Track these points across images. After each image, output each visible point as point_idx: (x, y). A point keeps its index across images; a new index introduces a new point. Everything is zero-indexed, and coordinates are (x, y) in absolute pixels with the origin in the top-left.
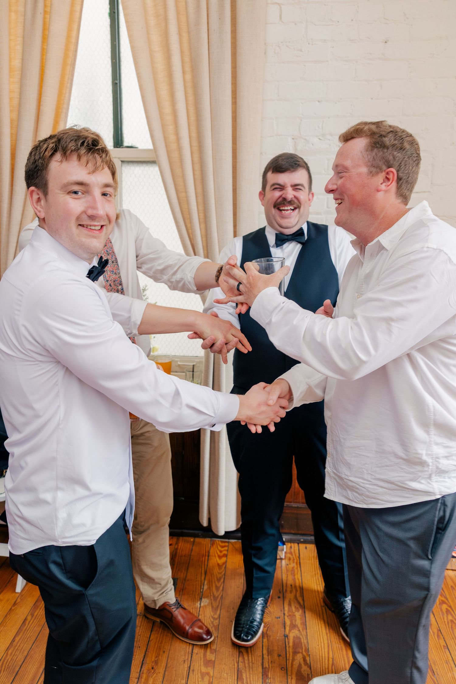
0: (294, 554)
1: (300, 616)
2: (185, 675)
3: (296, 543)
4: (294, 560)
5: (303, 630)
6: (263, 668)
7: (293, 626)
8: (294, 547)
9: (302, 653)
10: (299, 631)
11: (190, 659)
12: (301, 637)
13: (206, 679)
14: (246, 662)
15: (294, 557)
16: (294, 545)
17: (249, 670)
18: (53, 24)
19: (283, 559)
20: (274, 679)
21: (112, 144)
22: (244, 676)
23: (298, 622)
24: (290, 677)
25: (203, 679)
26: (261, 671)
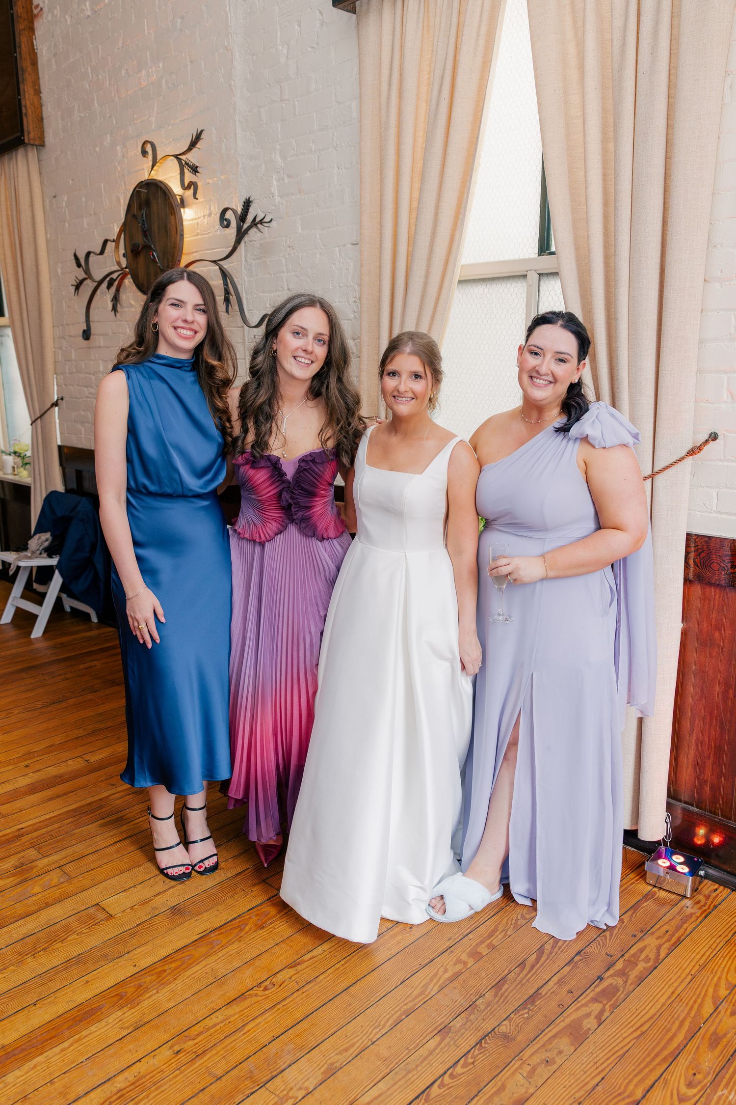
0: (711, 899)
1: (644, 968)
2: (439, 951)
3: (729, 888)
4: (704, 906)
5: (631, 984)
6: (535, 992)
7: (623, 973)
8: (721, 892)
9: (604, 1005)
10: (626, 982)
12: (621, 989)
13: (459, 967)
14: (521, 976)
15: (709, 903)
16: (724, 889)
17: (517, 986)
18: (455, 109)
19: (687, 898)
20: (540, 1009)
21: (536, 251)
22: (506, 986)
23: (634, 974)
24: (562, 1018)
25: (455, 964)
26: (531, 994)
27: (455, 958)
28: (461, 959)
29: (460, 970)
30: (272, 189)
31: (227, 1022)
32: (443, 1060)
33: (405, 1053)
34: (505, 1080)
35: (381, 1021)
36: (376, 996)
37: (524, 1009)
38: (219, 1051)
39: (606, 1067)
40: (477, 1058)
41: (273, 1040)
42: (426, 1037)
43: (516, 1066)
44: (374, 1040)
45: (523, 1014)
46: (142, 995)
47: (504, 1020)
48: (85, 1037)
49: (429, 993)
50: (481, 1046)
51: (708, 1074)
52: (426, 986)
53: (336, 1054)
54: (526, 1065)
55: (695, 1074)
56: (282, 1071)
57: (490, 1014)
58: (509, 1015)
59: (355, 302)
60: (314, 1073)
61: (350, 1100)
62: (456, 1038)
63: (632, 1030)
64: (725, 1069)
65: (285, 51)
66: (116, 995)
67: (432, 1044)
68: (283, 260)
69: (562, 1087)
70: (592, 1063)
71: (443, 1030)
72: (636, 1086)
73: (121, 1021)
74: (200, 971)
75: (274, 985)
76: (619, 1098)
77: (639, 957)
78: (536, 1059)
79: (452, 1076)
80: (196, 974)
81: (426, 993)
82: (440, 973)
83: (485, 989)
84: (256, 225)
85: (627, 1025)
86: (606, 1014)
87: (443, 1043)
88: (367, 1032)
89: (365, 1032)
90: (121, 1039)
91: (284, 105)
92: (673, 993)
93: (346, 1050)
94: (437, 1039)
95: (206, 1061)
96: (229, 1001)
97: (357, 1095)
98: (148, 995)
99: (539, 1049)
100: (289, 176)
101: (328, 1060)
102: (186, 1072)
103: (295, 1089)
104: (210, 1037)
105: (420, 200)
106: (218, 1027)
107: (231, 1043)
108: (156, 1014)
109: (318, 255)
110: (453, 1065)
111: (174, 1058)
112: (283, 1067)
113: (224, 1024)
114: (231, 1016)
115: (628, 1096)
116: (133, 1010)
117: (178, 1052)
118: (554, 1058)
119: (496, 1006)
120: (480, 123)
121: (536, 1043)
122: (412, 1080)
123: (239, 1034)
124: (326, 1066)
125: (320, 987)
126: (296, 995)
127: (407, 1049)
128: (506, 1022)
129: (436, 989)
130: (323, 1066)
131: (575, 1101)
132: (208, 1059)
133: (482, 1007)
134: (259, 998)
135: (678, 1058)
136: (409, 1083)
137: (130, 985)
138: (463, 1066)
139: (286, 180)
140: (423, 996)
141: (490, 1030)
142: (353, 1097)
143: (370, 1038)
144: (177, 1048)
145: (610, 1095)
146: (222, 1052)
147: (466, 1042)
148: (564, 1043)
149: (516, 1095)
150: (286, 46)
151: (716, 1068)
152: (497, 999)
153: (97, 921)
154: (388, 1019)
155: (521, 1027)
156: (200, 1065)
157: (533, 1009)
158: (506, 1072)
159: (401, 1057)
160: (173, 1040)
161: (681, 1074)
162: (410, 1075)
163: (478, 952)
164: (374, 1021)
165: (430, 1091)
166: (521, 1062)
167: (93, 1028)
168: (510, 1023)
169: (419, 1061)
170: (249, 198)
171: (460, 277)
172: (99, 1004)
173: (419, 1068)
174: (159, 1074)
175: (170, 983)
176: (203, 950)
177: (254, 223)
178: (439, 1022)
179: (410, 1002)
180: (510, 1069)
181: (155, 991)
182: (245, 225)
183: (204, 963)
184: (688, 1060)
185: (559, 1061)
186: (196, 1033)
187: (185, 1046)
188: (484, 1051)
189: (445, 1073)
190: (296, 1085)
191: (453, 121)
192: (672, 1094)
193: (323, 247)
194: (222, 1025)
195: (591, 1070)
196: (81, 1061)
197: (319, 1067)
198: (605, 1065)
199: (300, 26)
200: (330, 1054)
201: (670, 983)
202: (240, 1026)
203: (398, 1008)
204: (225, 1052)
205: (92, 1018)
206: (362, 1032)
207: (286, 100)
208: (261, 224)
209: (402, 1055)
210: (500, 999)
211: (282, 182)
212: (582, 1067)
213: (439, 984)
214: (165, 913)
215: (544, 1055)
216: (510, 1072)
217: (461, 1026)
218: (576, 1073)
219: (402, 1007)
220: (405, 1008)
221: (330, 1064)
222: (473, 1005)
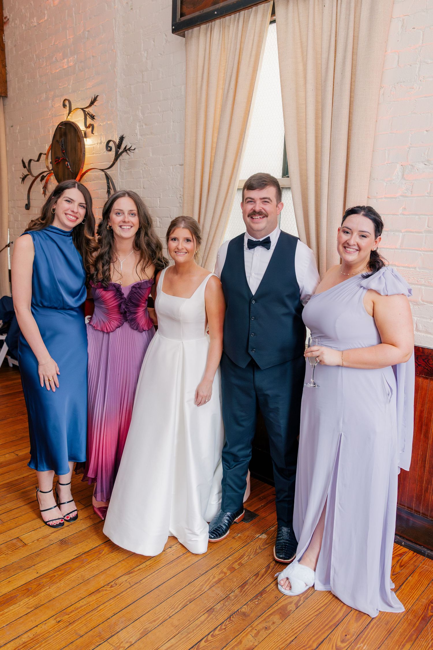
2: (211, 567)
6: (263, 590)
13: (222, 575)
14: (256, 581)
17: (253, 586)
18: (237, 95)
20: (264, 599)
21: (281, 174)
22: (247, 586)
24: (277, 604)
25: (219, 574)
26: (260, 591)
27: (220, 570)
28: (223, 571)
29: (222, 577)
30: (136, 131)
31: (89, 605)
32: (208, 627)
33: (187, 623)
34: (242, 638)
35: (176, 605)
36: (174, 591)
37: (256, 599)
38: (83, 621)
39: (298, 632)
40: (228, 626)
41: (114, 616)
42: (200, 614)
43: (249, 630)
44: (171, 615)
45: (255, 602)
46: (41, 589)
47: (244, 605)
48: (6, 613)
49: (204, 590)
50: (230, 619)
51: (354, 635)
52: (202, 585)
53: (149, 623)
54: (254, 630)
55: (346, 635)
56: (118, 633)
57: (237, 602)
58: (247, 602)
59: (180, 197)
60: (136, 633)
62: (217, 615)
63: (314, 611)
64: (363, 633)
65: (146, 55)
66: (25, 589)
67: (203, 618)
68: (141, 171)
69: (273, 642)
70: (291, 629)
71: (210, 610)
72: (314, 641)
73: (27, 604)
74: (75, 576)
75: (116, 584)
78: (260, 627)
79: (213, 636)
80: (72, 578)
81: (202, 590)
82: (211, 579)
83: (235, 588)
84: (126, 151)
85: (312, 608)
86: (301, 602)
87: (209, 617)
88: (167, 611)
89: (166, 611)
90: (27, 614)
91: (144, 85)
93: (155, 621)
94: (206, 615)
95: (74, 627)
96: (90, 593)
97: (159, 646)
98: (44, 590)
99: (262, 621)
100: (146, 125)
101: (144, 626)
102: (63, 633)
103: (124, 642)
104: (78, 613)
105: (217, 143)
106: (83, 608)
107: (90, 616)
108: (48, 600)
109: (161, 170)
110: (214, 630)
111: (57, 625)
112: (118, 630)
113: (86, 606)
114: (91, 601)
115: (310, 646)
116: (35, 598)
117: (59, 621)
118: (270, 626)
119: (240, 597)
120: (251, 104)
121: (261, 618)
122: (190, 638)
123: (94, 612)
124: (142, 630)
125: (142, 586)
126: (128, 590)
127: (189, 620)
129: (208, 587)
130: (141, 630)
132: (75, 626)
133: (233, 598)
134: (108, 592)
135: (338, 626)
136: (188, 639)
137: (34, 584)
138: (219, 630)
139: (144, 127)
140: (200, 591)
141: (236, 610)
142: (156, 647)
143: (168, 614)
144: (58, 619)
145: (299, 646)
146: (84, 622)
147: (222, 617)
148: (276, 618)
149: (247, 646)
150: (146, 52)
151: (358, 632)
152: (241, 593)
153: (17, 547)
154: (180, 604)
155: (253, 609)
156: (71, 629)
157: (261, 599)
158: (243, 634)
159: (185, 625)
160: (57, 615)
161: (339, 635)
162: (189, 635)
163: (233, 568)
164: (171, 605)
165: (200, 644)
166: (252, 628)
167: (11, 608)
168: (247, 607)
169: (195, 628)
170: (123, 135)
171: (238, 186)
172: (15, 594)
173: (195, 631)
174: (48, 634)
175: (57, 583)
176: (77, 564)
177: (125, 150)
178: (208, 606)
179: (192, 595)
180: (245, 632)
181: (48, 587)
182: (120, 150)
183: (77, 572)
184: (343, 628)
185: (272, 628)
186: (70, 611)
187: (64, 618)
188: (232, 622)
189: (209, 634)
190: (125, 640)
191: (236, 101)
192: (333, 646)
193: (163, 165)
194: (85, 606)
195: (290, 633)
196: (3, 626)
197: (138, 631)
198: (298, 630)
199: (154, 41)
200: (145, 623)
202: (96, 607)
203: (185, 598)
204: (86, 622)
205: (11, 602)
206: (164, 611)
207: (145, 82)
208: (129, 150)
209: (186, 624)
210: (243, 593)
211: (142, 127)
212: (285, 631)
213: (210, 584)
214: (57, 543)
215: (264, 625)
216: (245, 634)
217: (220, 608)
218: (281, 635)
219: (188, 598)
220: (189, 598)
221: (145, 629)
222: (227, 597)
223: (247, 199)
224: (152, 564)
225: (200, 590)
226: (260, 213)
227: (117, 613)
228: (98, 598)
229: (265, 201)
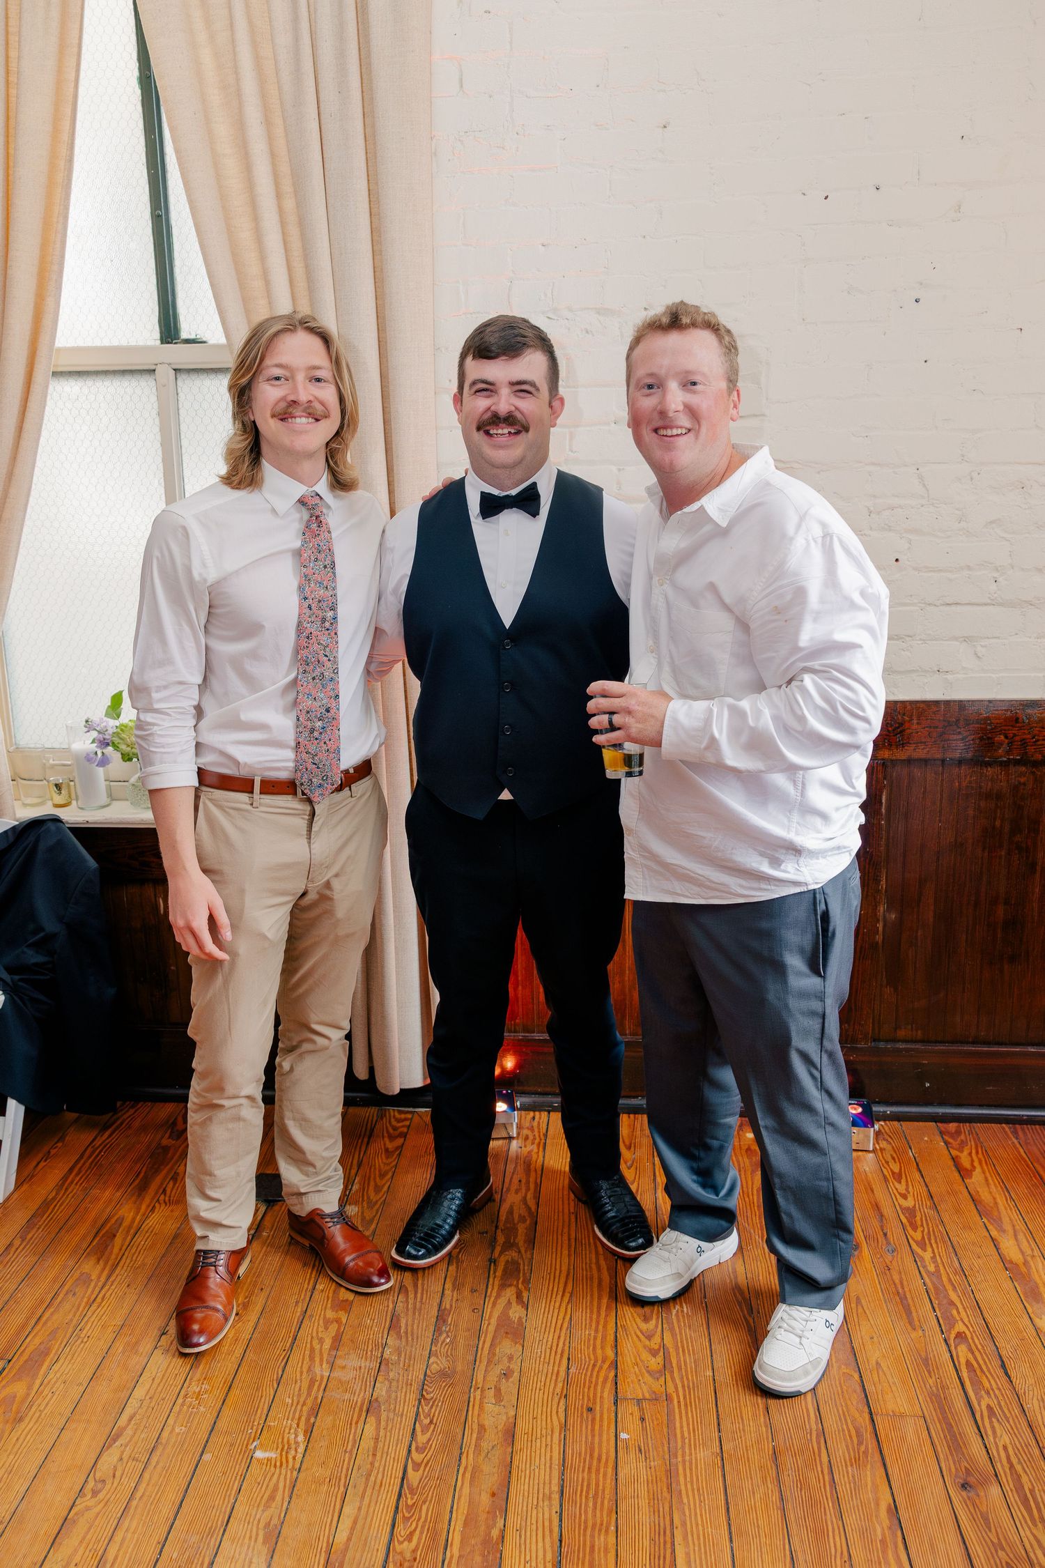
0: (536, 1130)
1: (526, 1229)
2: (295, 1323)
3: (545, 1110)
4: (535, 1139)
5: (526, 1252)
6: (439, 1311)
7: (509, 1246)
8: (540, 1118)
9: (517, 1286)
10: (520, 1252)
11: (308, 1299)
12: (520, 1262)
13: (333, 1328)
14: (411, 1301)
15: (536, 1133)
16: (540, 1115)
17: (414, 1314)
19: (513, 1138)
20: (456, 1325)
22: (403, 1322)
23: (520, 1240)
24: (487, 1322)
25: (326, 1328)
26: (436, 1314)
27: (321, 1322)
28: (329, 1318)
29: (338, 1331)
32: (396, 1437)
33: (347, 1459)
34: (478, 1419)
37: (440, 1335)
39: (564, 1347)
40: (432, 1415)
41: (165, 1547)
42: (356, 1427)
43: (478, 1397)
44: (297, 1466)
45: (444, 1341)
47: (429, 1357)
50: (425, 1399)
53: (263, 1511)
54: (487, 1391)
58: (431, 1350)
60: (253, 1549)
61: (324, 1549)
62: (392, 1406)
63: (559, 1297)
67: (370, 1429)
69: (537, 1391)
70: (548, 1351)
71: (371, 1407)
72: (602, 1348)
75: (104, 1481)
76: (597, 1369)
77: (513, 1219)
78: (493, 1378)
79: (419, 1450)
82: (317, 1347)
83: (382, 1337)
85: (552, 1294)
86: (526, 1293)
87: (382, 1421)
92: (569, 1240)
93: (272, 1498)
94: (371, 1420)
96: (51, 1539)
97: (328, 1538)
99: (487, 1367)
101: (258, 1524)
110: (412, 1438)
115: (604, 1361)
118: (509, 1367)
119: (409, 1349)
122: (379, 1481)
124: (261, 1533)
125: (173, 1447)
126: (146, 1475)
127: (346, 1451)
128: (432, 1360)
130: (257, 1535)
131: (561, 1397)
133: (394, 1358)
134: (96, 1510)
136: (377, 1488)
138: (424, 1432)
140: (317, 1384)
141: (422, 1377)
142: (325, 1545)
143: (290, 1467)
145: (587, 1371)
147: (407, 1404)
148: (507, 1347)
149: (500, 1428)
152: (404, 1340)
155: (451, 1355)
157: (450, 1329)
158: (473, 1411)
159: (345, 1467)
161: (632, 1313)
162: (372, 1478)
163: (343, 1301)
165: (407, 1480)
166: (479, 1390)
168: (437, 1357)
169: (370, 1457)
171: (56, 365)
173: (377, 1465)
178: (359, 1402)
179: (306, 1399)
180: (474, 1405)
185: (515, 1366)
188: (434, 1402)
189: (409, 1451)
192: (637, 1336)
195: (552, 1358)
198: (559, 1345)
200: (256, 1515)
201: (560, 1232)
209: (346, 1462)
210: (407, 1338)
212: (542, 1360)
213: (325, 1360)
215: (497, 1370)
216: (477, 1407)
217: (387, 1392)
218: (541, 1369)
219: (301, 1410)
220: (305, 1408)
221: (265, 1527)
222: (382, 1361)
223: (474, 383)
224: (152, 1392)
225: (312, 1382)
226: (509, 420)
227: (167, 1538)
228: (84, 1538)
229: (521, 388)
